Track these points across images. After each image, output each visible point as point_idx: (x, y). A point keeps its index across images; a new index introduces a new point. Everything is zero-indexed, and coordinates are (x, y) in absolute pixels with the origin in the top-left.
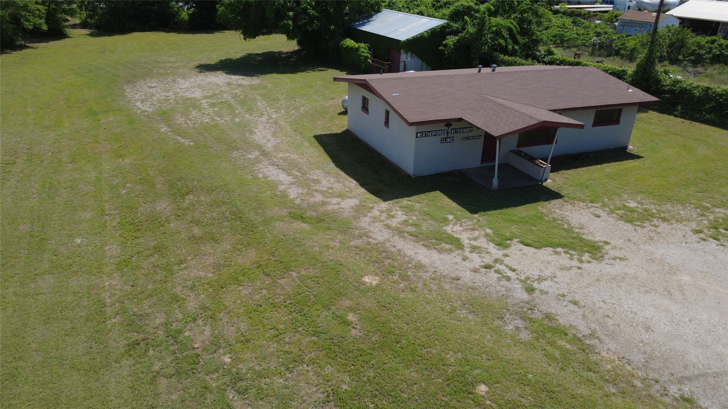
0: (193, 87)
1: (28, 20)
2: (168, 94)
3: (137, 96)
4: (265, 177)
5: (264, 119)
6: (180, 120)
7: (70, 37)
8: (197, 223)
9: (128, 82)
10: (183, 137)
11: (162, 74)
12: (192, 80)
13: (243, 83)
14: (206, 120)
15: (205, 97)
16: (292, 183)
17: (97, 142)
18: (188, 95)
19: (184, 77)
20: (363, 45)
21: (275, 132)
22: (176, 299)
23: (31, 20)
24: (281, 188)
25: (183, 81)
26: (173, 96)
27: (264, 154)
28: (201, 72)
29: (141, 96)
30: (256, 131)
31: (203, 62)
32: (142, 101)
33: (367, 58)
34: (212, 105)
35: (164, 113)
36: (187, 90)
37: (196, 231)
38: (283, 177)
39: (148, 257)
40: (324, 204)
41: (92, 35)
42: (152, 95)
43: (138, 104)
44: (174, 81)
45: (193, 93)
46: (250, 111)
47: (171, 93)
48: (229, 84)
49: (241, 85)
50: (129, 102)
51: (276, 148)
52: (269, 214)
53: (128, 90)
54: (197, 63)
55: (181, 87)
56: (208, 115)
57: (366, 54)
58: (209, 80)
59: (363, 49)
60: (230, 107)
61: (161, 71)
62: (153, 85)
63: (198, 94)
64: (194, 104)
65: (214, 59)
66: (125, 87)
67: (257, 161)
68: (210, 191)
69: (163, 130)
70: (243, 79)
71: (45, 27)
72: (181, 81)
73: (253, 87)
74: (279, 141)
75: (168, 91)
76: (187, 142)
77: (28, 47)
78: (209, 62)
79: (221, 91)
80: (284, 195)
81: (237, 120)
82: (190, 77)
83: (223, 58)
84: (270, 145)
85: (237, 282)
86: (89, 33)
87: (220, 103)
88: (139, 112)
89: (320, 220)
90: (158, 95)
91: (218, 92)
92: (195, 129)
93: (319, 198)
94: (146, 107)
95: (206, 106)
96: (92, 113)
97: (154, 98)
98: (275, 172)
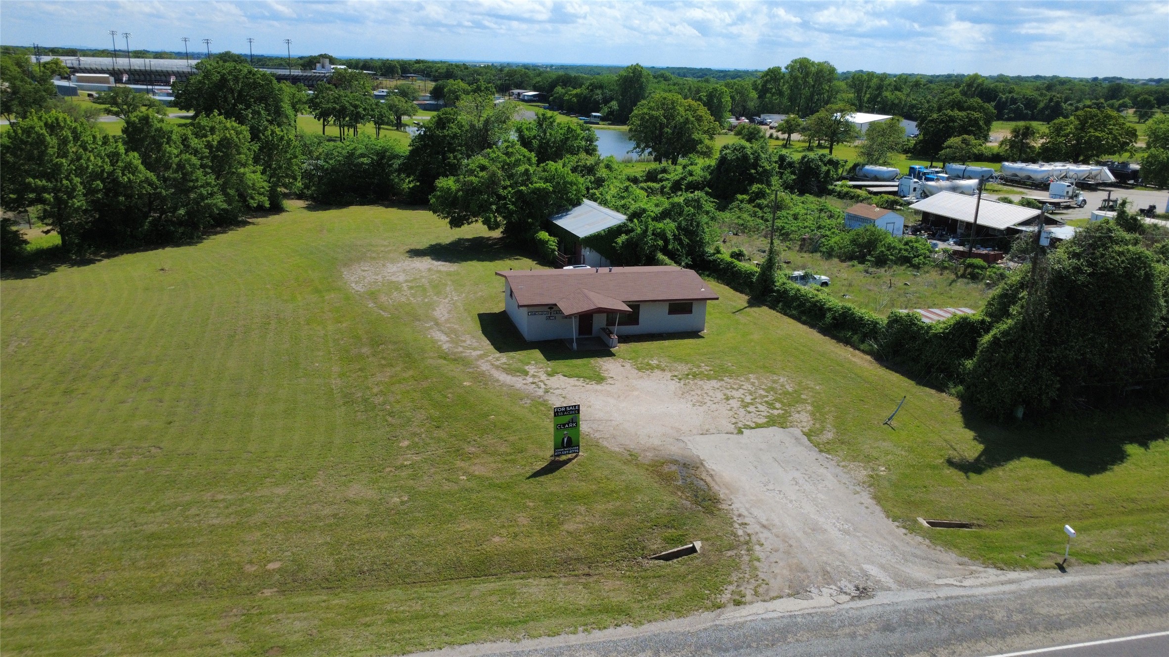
0: (399, 272)
1: (253, 198)
2: (377, 278)
3: (352, 278)
4: (432, 337)
5: (447, 301)
6: (383, 298)
7: (287, 211)
8: (384, 358)
9: (345, 265)
10: (384, 311)
11: (374, 258)
12: (399, 265)
13: (442, 269)
14: (403, 299)
15: (406, 281)
16: (447, 342)
17: (323, 312)
18: (394, 279)
19: (393, 261)
20: (552, 238)
21: (450, 310)
22: (368, 388)
23: (256, 198)
24: (439, 343)
25: (391, 266)
26: (381, 280)
27: (437, 324)
28: (410, 257)
29: (355, 278)
30: (437, 309)
31: (413, 247)
32: (356, 283)
33: (554, 250)
34: (411, 288)
35: (373, 293)
36: (394, 274)
37: (383, 362)
38: (444, 338)
39: (355, 372)
40: (462, 352)
41: (309, 208)
42: (365, 278)
43: (353, 285)
44: (383, 265)
45: (398, 277)
46: (438, 294)
47: (380, 276)
48: (430, 270)
49: (439, 272)
50: (345, 283)
51: (447, 321)
52: (426, 355)
53: (345, 273)
54: (408, 248)
55: (389, 271)
56: (406, 295)
57: (553, 247)
58: (414, 265)
59: (552, 242)
60: (425, 290)
61: (374, 255)
62: (366, 269)
63: (402, 278)
64: (397, 286)
65: (424, 244)
66: (343, 270)
67: (431, 328)
68: (395, 343)
69: (370, 306)
70: (443, 265)
71: (267, 205)
72: (390, 265)
73: (449, 274)
74: (451, 316)
75: (377, 275)
76: (385, 315)
77: (249, 223)
78: (418, 247)
79: (421, 276)
80: (440, 347)
81: (426, 300)
82: (398, 262)
83: (434, 243)
84: (443, 319)
85: (400, 382)
86: (305, 206)
87: (417, 287)
88: (353, 291)
89: (455, 360)
90: (369, 278)
91: (418, 277)
92: (393, 306)
93: (460, 349)
94: (359, 288)
95: (406, 288)
96: (317, 291)
97: (366, 281)
98: (439, 335)
